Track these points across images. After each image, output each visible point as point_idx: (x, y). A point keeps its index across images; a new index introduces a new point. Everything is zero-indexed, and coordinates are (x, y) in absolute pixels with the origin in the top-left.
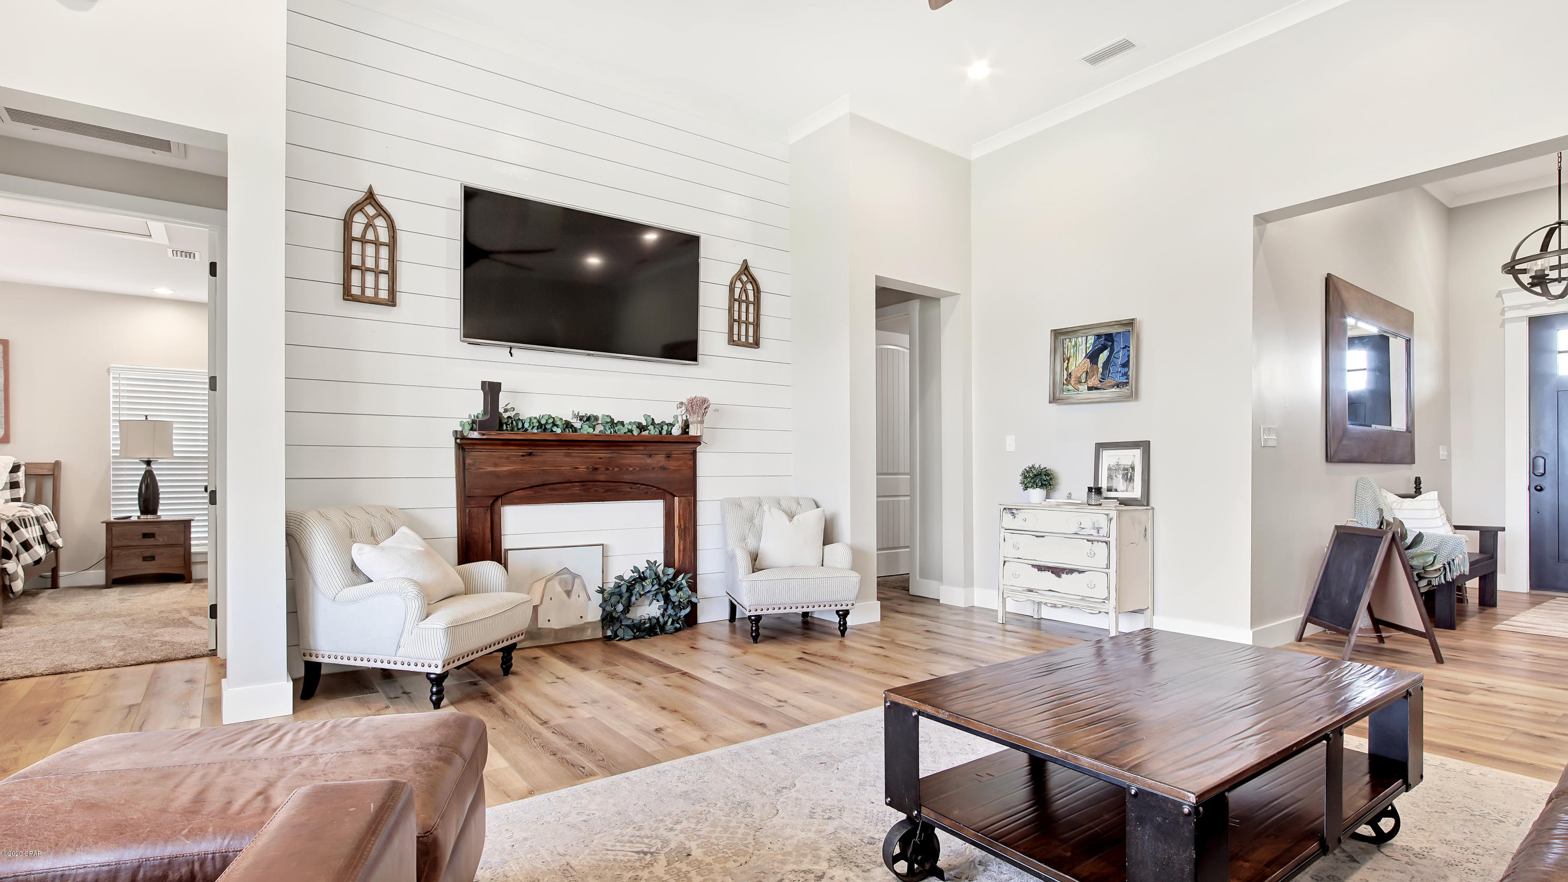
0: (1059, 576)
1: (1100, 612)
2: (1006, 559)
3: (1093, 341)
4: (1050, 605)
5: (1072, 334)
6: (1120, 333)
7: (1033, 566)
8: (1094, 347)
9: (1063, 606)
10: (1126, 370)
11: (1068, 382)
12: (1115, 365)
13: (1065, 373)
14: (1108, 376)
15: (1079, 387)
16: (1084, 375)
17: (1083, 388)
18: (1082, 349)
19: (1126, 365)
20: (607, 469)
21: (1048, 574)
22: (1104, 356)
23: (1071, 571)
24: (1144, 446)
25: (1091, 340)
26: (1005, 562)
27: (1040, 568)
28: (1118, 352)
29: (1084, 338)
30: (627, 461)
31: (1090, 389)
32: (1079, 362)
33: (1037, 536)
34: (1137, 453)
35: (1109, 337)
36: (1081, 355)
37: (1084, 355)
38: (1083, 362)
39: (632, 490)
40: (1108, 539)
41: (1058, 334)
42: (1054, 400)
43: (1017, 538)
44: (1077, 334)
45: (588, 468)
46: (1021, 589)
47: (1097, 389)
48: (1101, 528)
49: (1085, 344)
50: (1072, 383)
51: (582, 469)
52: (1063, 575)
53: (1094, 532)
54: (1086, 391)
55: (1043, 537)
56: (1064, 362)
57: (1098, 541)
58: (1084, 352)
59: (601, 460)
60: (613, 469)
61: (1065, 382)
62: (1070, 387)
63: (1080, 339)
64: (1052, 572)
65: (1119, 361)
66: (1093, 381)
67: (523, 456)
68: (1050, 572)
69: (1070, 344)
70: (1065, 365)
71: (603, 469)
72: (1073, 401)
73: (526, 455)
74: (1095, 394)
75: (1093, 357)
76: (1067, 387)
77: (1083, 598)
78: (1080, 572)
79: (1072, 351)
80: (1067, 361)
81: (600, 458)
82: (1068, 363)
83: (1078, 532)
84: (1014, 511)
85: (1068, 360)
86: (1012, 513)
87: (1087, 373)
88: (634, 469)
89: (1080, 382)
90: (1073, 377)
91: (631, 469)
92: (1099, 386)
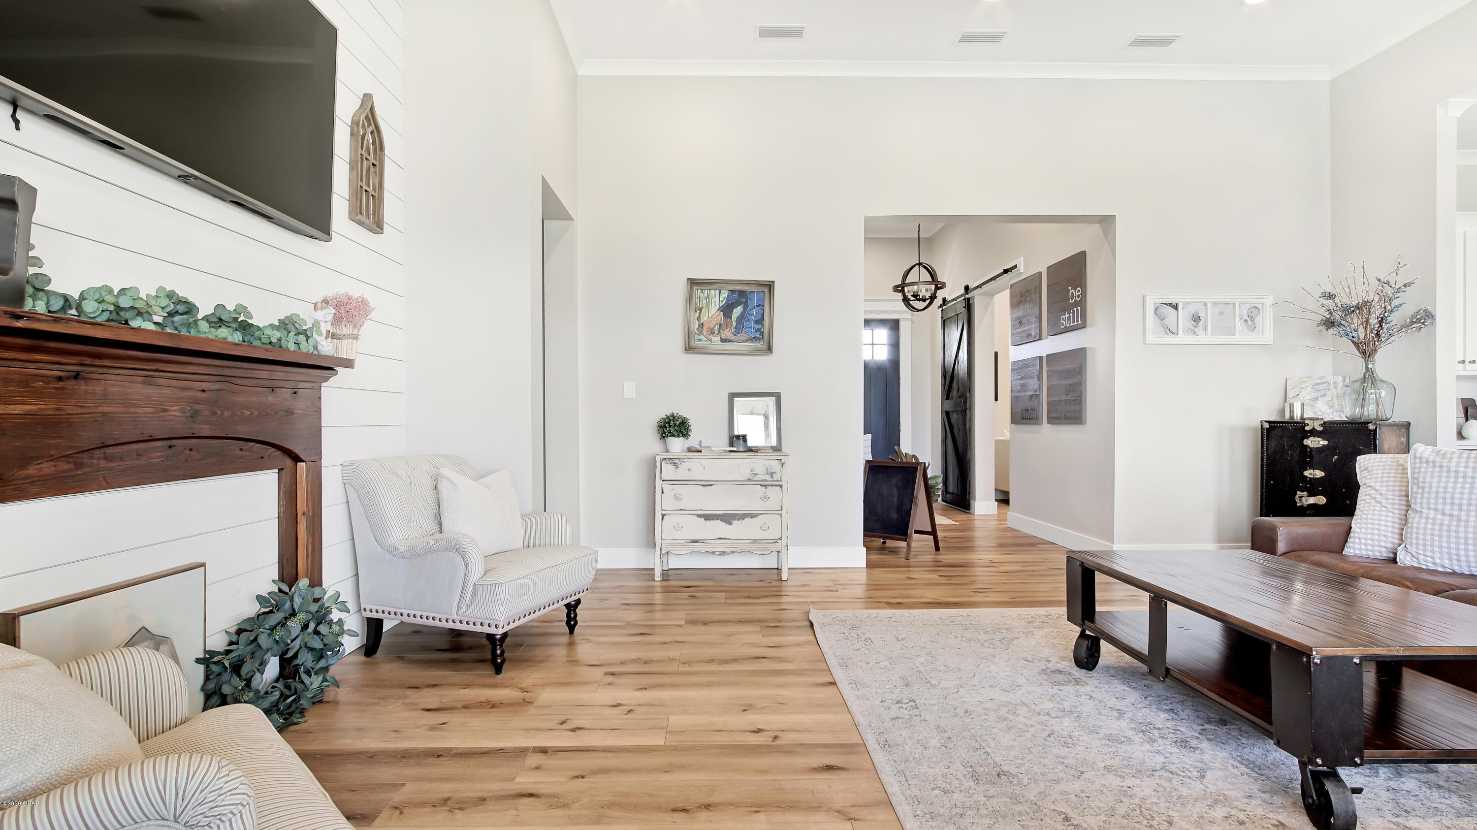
0: (730, 524)
1: (772, 552)
2: (664, 512)
3: (726, 295)
4: (718, 553)
5: (706, 285)
6: (753, 292)
7: (699, 516)
8: (727, 301)
9: (733, 552)
10: (760, 326)
11: (701, 333)
12: (749, 320)
13: (697, 323)
14: (742, 330)
15: (712, 338)
16: (717, 327)
17: (716, 339)
18: (715, 301)
19: (760, 321)
20: (214, 413)
21: (718, 523)
22: (737, 311)
23: (742, 517)
24: (777, 396)
25: (725, 294)
26: (663, 516)
27: (708, 518)
28: (752, 309)
29: (717, 292)
30: (241, 399)
31: (723, 340)
32: (712, 313)
33: (703, 486)
34: (771, 401)
35: (742, 293)
36: (714, 308)
37: (717, 308)
38: (717, 314)
39: (243, 453)
40: (780, 483)
41: (694, 283)
42: (689, 348)
43: (679, 489)
44: (712, 287)
45: (183, 410)
46: (683, 542)
47: (730, 341)
48: (774, 473)
49: (716, 299)
50: (705, 334)
51: (175, 411)
52: (734, 522)
53: (768, 477)
54: (719, 342)
55: (711, 485)
56: (696, 312)
57: (772, 485)
58: (717, 304)
59: (204, 395)
60: (222, 414)
61: (696, 331)
62: (702, 337)
63: (713, 292)
64: (722, 520)
65: (753, 318)
66: (727, 334)
67: (60, 379)
68: (719, 521)
69: (702, 295)
70: (697, 315)
71: (207, 413)
72: (705, 351)
73: (68, 378)
74: (728, 346)
75: (727, 310)
76: (699, 337)
77: (755, 541)
78: (753, 516)
79: (704, 302)
80: (698, 311)
81: (203, 391)
82: (700, 314)
83: (752, 478)
84: (676, 461)
85: (701, 310)
86: (674, 463)
87: (720, 325)
88: (252, 413)
89: (713, 333)
90: (705, 327)
91: (248, 413)
92: (733, 338)
